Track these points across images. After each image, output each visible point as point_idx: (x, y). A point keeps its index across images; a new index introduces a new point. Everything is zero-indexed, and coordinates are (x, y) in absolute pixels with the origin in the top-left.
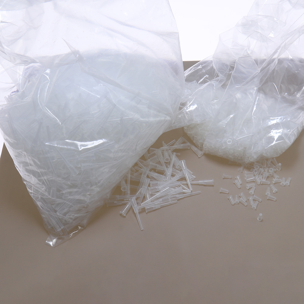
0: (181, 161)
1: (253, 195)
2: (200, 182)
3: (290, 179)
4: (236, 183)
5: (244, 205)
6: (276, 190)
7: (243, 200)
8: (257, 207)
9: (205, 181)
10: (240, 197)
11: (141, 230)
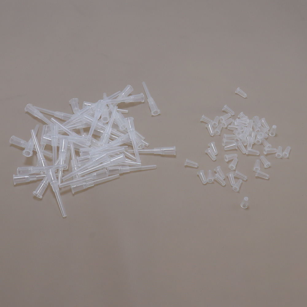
0: (127, 118)
1: (235, 170)
2: (156, 150)
3: (289, 148)
4: (209, 153)
5: (220, 184)
6: (269, 163)
7: (220, 176)
8: (240, 188)
9: (163, 149)
10: (216, 173)
11: (63, 218)
